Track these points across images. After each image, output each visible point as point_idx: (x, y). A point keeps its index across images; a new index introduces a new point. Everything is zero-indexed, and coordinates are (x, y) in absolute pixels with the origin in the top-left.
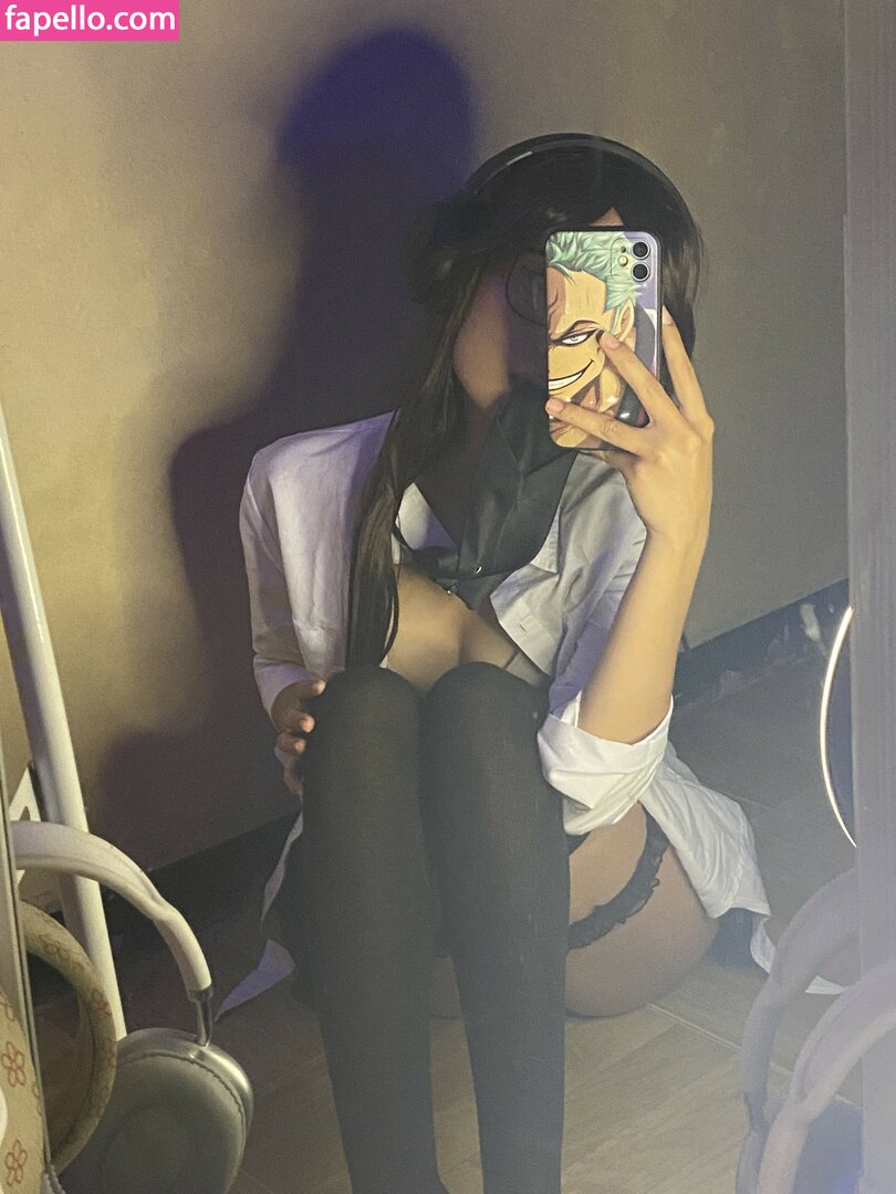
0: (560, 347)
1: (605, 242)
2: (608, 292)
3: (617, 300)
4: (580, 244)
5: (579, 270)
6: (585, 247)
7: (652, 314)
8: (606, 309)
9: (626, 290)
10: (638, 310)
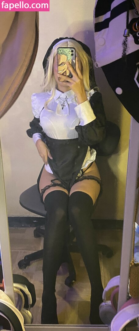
0: (60, 66)
1: (67, 50)
2: (67, 58)
3: (69, 59)
4: (63, 50)
5: (63, 54)
6: (64, 50)
7: (74, 61)
8: (67, 60)
9: (70, 58)
10: (72, 60)
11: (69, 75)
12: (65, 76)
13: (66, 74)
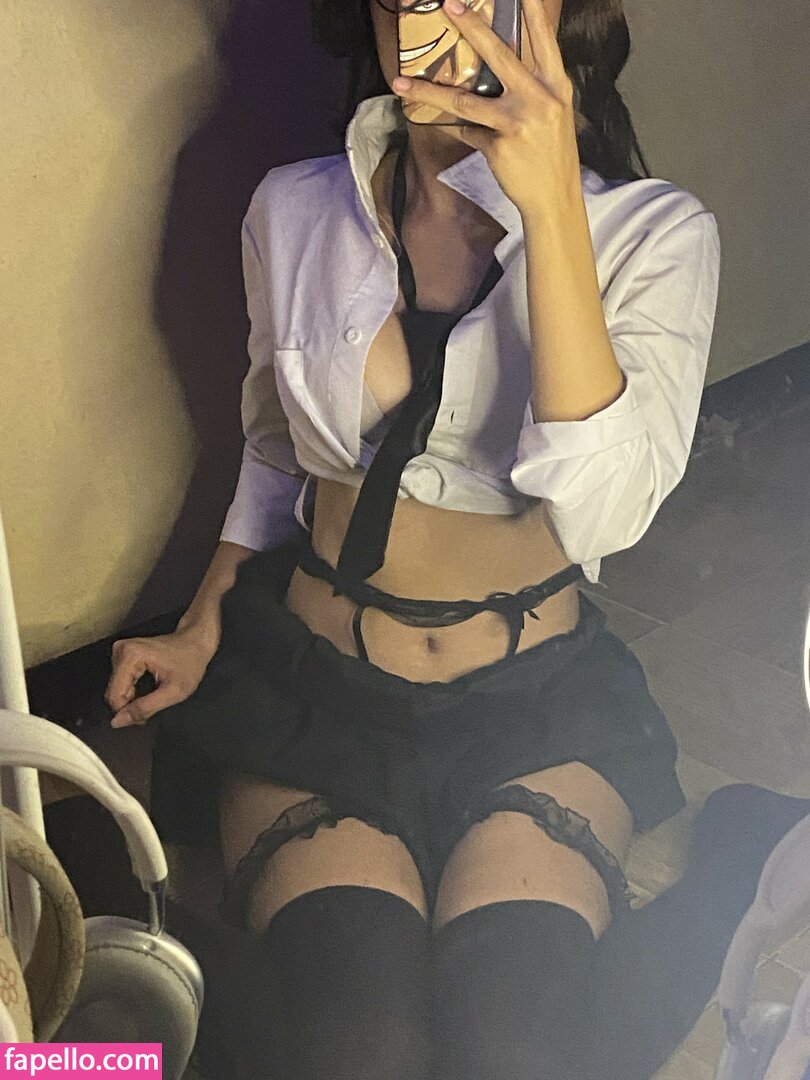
0: (412, 15)
11: (479, 78)
12: (450, 86)
13: (454, 69)
